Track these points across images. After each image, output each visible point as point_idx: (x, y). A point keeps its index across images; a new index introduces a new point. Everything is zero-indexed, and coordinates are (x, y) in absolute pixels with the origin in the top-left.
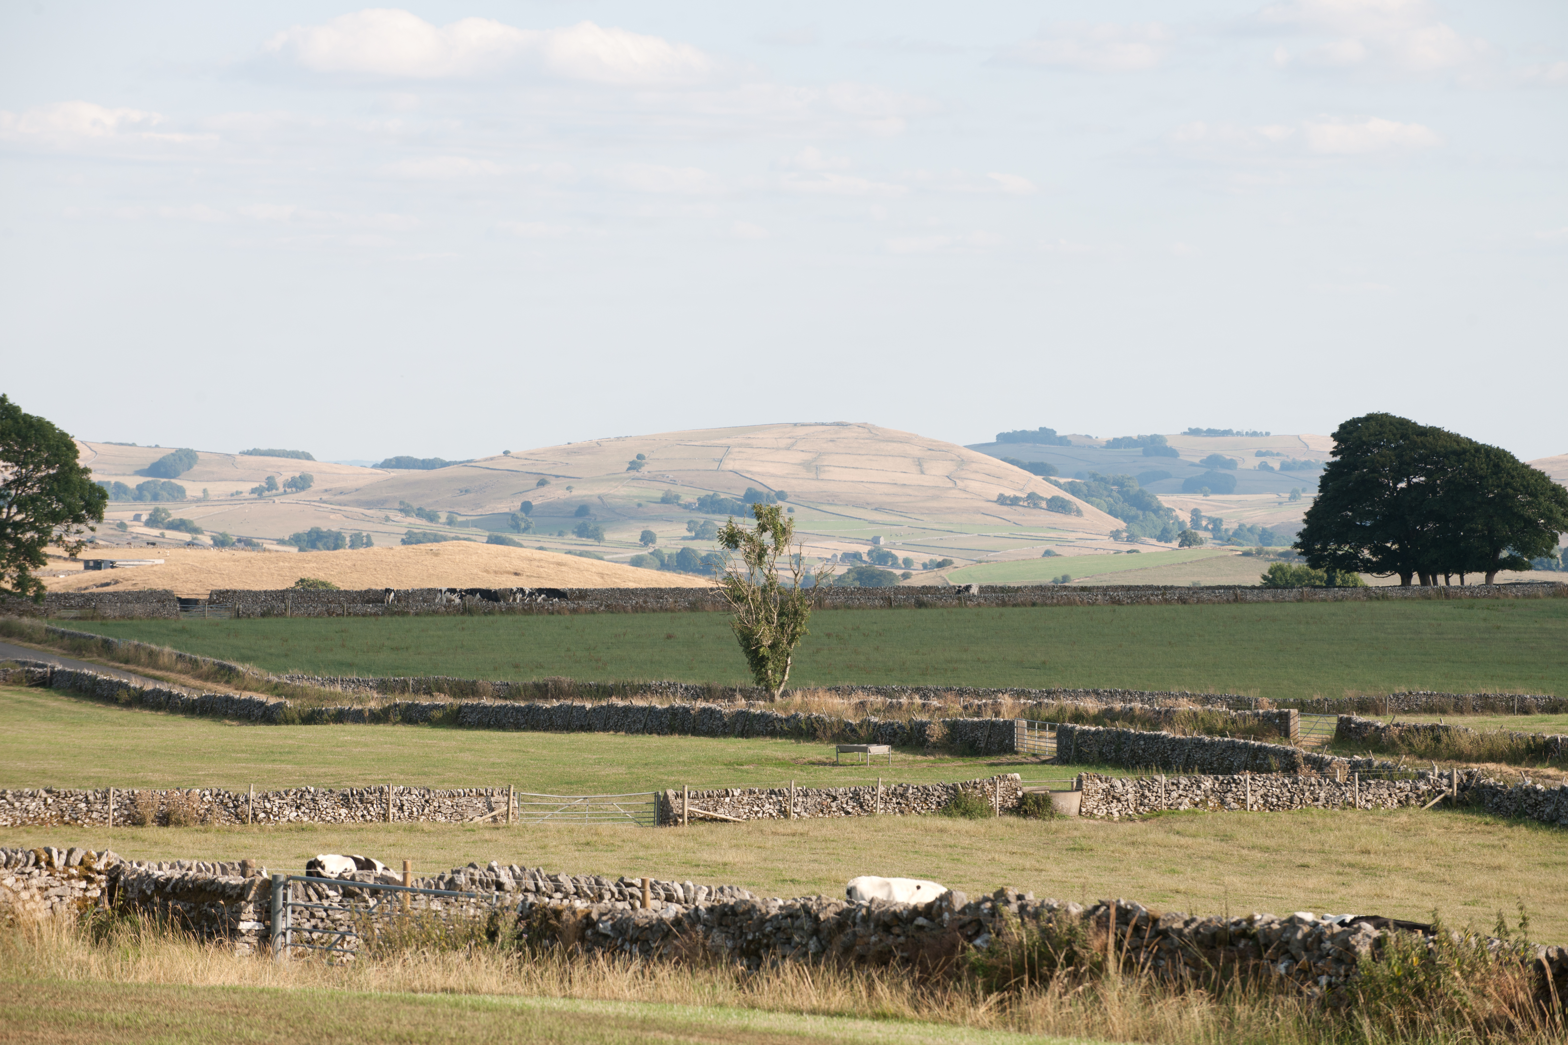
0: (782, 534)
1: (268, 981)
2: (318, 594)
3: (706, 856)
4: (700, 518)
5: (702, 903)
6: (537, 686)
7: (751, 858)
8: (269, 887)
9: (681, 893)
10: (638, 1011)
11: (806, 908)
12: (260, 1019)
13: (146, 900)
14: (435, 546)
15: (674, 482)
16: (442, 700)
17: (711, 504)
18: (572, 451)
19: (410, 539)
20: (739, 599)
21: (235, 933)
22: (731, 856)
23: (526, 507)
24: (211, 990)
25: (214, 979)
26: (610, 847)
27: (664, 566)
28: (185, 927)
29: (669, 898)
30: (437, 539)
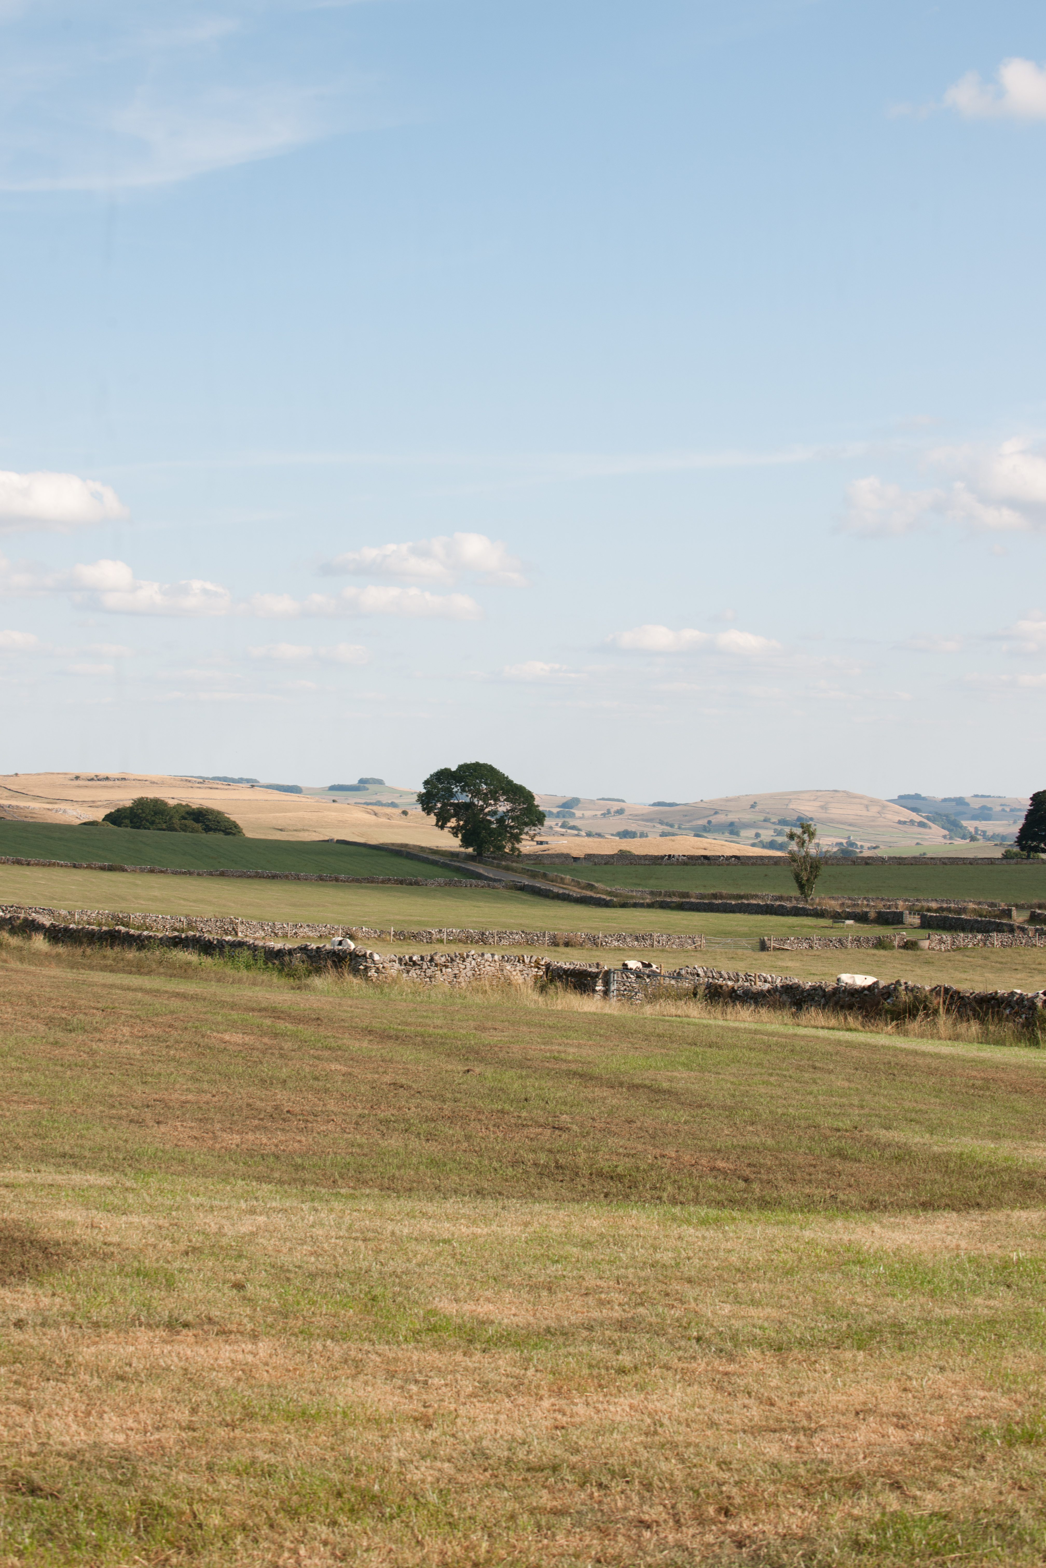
0: (812, 835)
1: (607, 1010)
2: (627, 856)
3: (779, 963)
4: (779, 827)
5: (779, 983)
6: (713, 894)
7: (798, 965)
8: (607, 973)
9: (770, 979)
10: (753, 1026)
11: (820, 987)
12: (604, 1026)
13: (560, 977)
14: (673, 838)
15: (768, 813)
16: (675, 899)
17: (783, 822)
18: (728, 800)
19: (663, 835)
20: (794, 861)
21: (594, 991)
22: (790, 964)
23: (709, 822)
24: (585, 1013)
25: (586, 1009)
26: (742, 960)
27: (764, 846)
28: (575, 988)
29: (765, 981)
30: (674, 835)
